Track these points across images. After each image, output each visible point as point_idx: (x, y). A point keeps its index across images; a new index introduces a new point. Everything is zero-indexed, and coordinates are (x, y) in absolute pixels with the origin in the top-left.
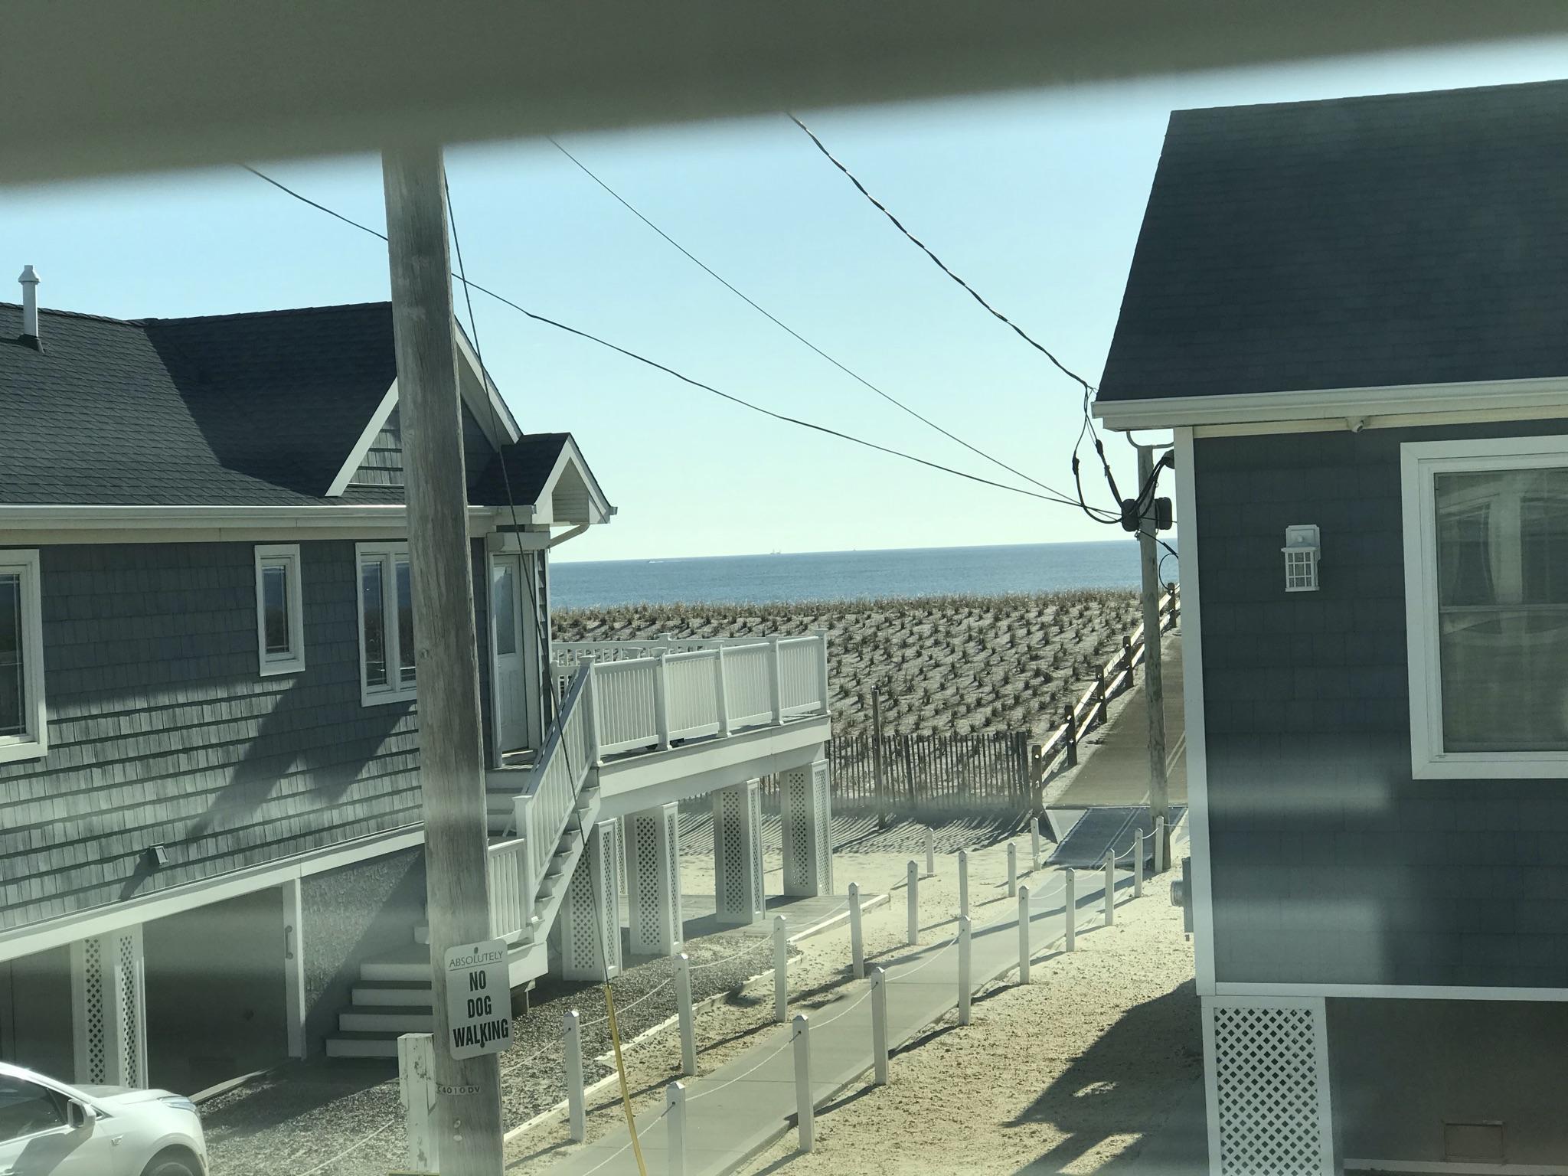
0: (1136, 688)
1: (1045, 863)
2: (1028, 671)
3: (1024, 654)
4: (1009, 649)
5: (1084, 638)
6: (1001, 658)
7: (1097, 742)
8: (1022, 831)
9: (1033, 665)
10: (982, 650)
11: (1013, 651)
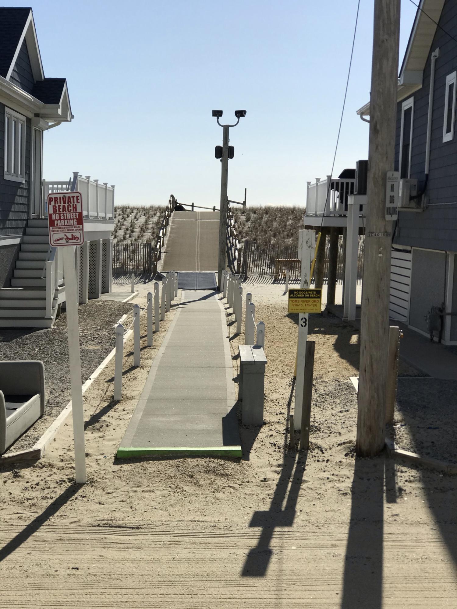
5: (139, 219)
8: (152, 279)
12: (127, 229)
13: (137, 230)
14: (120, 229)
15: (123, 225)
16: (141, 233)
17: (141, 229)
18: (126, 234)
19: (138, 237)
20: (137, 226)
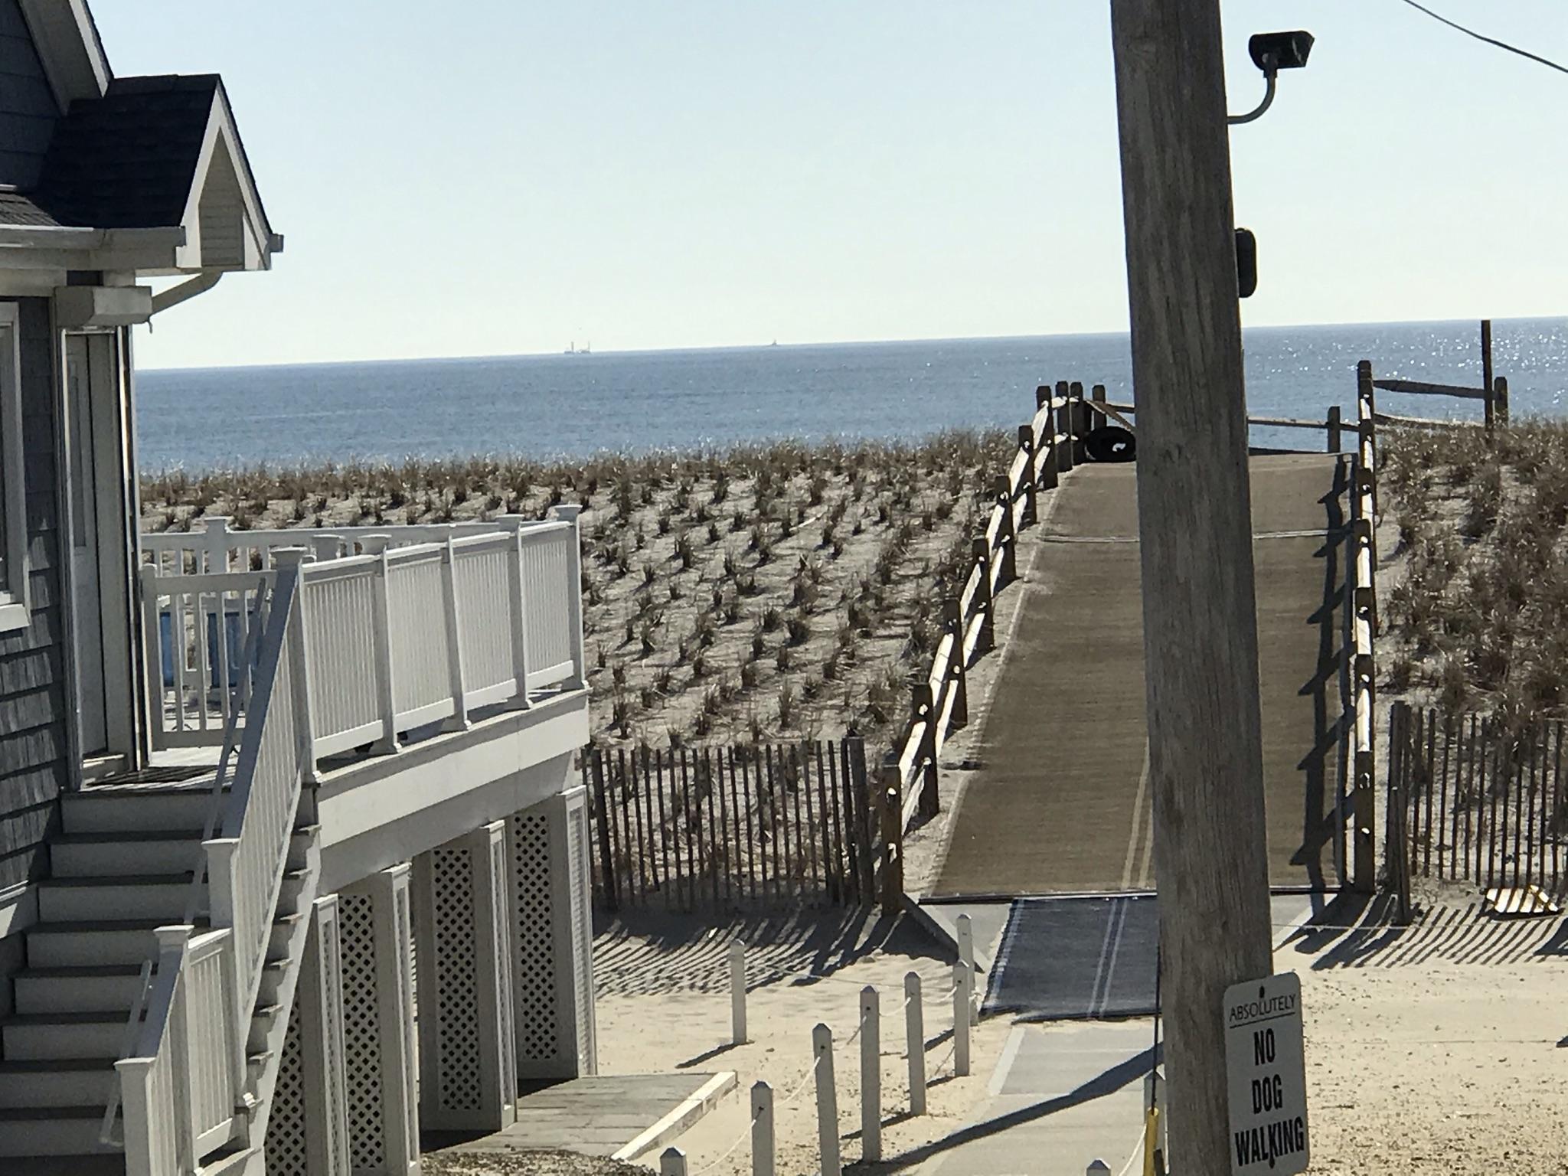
0: (1003, 652)
1: (984, 1011)
2: (743, 619)
3: (722, 581)
4: (682, 570)
5: (845, 546)
6: (673, 590)
7: (966, 766)
8: (867, 949)
9: (752, 604)
10: (621, 574)
11: (693, 575)
12: (771, 622)
13: (828, 622)
14: (732, 619)
15: (751, 590)
16: (845, 641)
17: (853, 615)
18: (759, 650)
19: (829, 671)
20: (829, 595)
